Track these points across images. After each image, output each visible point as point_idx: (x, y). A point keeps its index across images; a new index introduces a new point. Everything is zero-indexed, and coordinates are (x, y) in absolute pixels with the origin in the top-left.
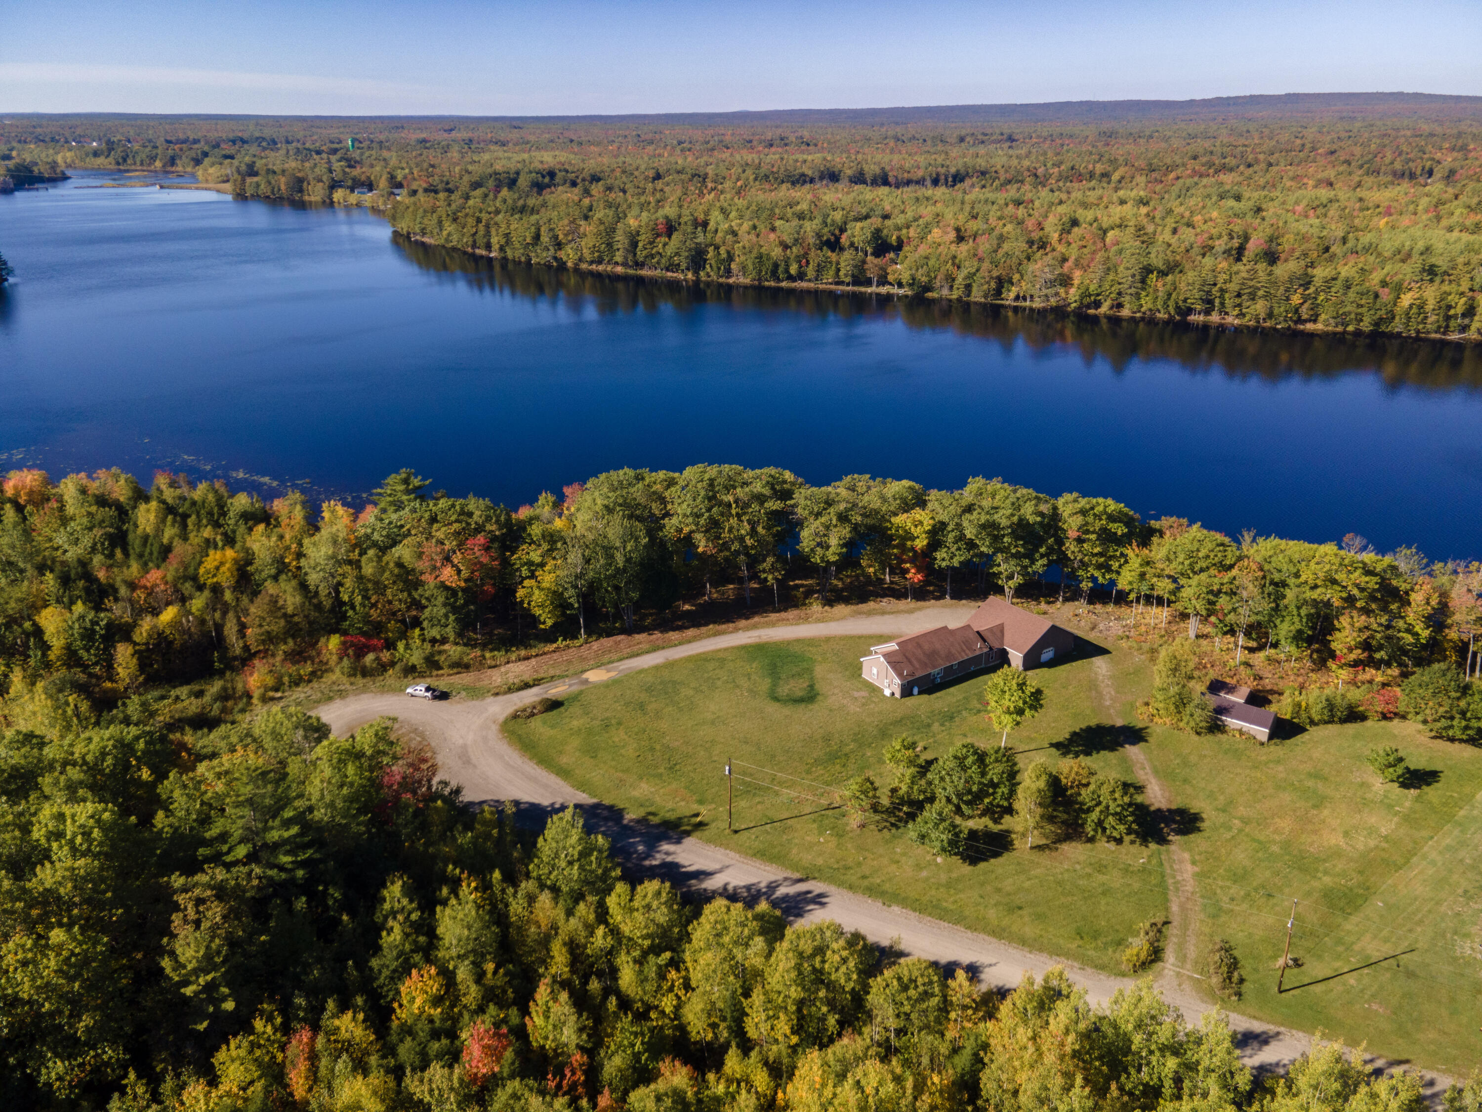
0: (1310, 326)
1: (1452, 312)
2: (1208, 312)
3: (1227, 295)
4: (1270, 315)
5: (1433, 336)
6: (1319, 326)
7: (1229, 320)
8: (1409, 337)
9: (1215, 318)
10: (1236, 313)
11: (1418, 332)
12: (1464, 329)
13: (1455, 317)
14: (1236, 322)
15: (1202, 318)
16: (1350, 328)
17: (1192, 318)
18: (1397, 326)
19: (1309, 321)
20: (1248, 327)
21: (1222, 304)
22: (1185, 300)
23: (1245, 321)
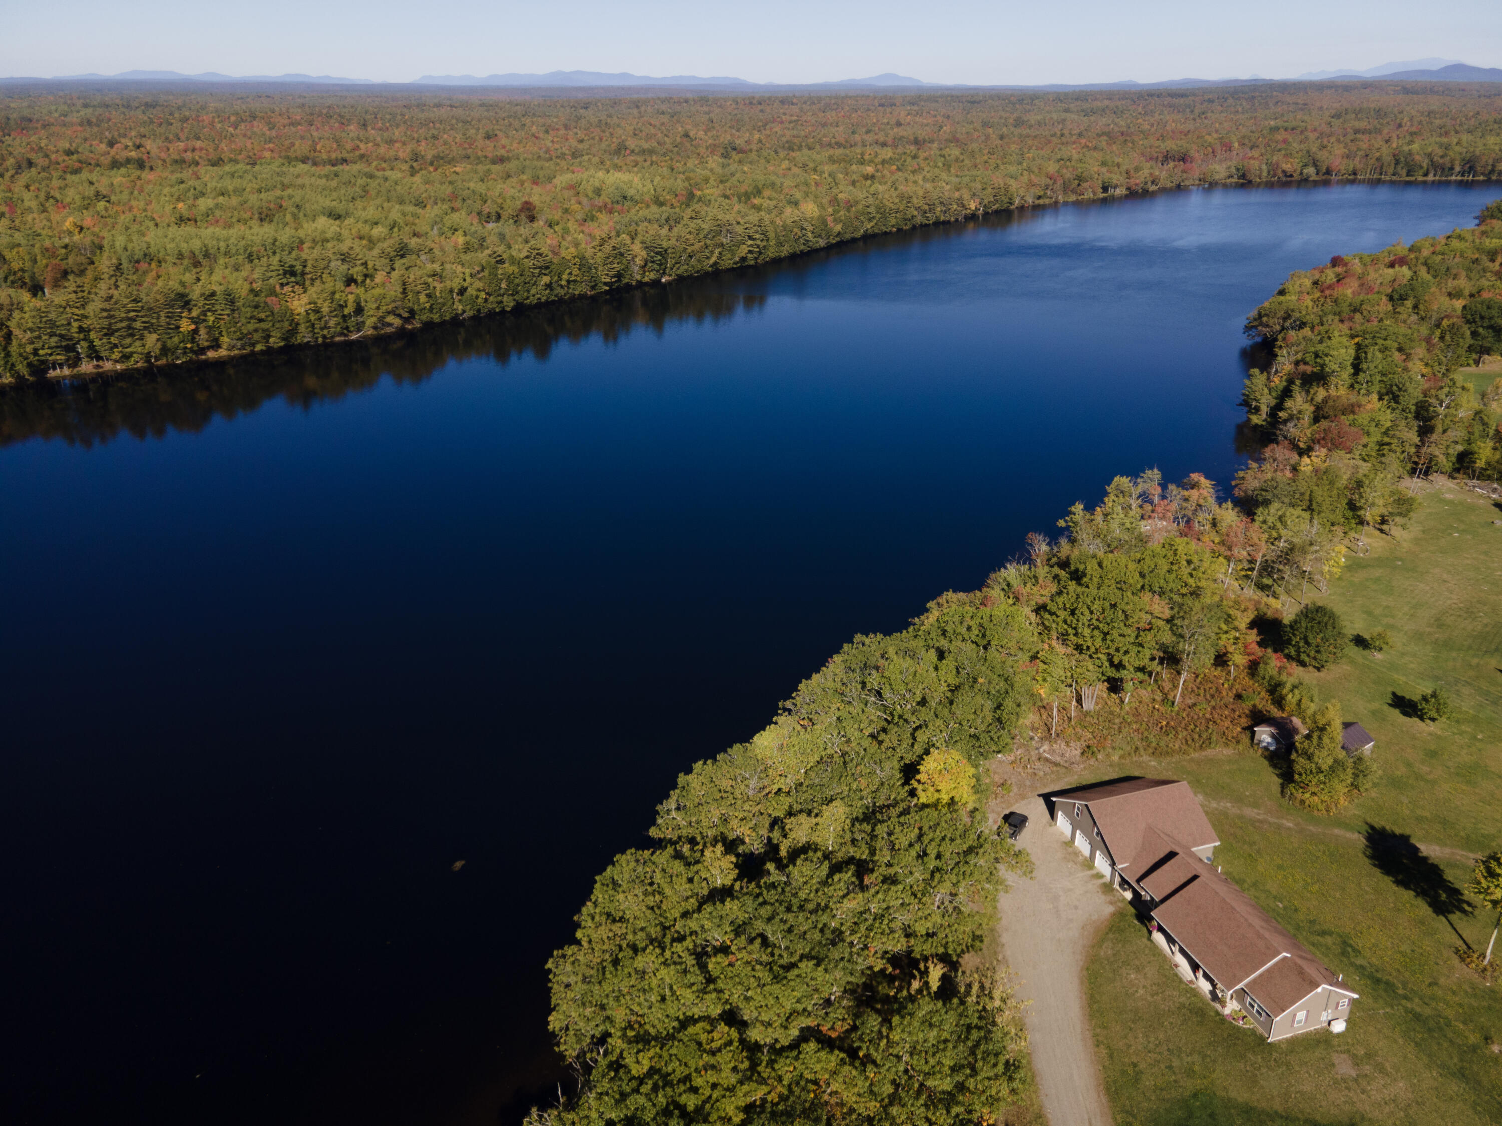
0: (211, 354)
1: (346, 311)
2: (75, 362)
3: (92, 335)
4: (165, 350)
5: (338, 339)
6: (223, 352)
7: (108, 366)
8: (318, 345)
9: (87, 367)
10: (116, 355)
11: (324, 337)
12: (360, 327)
13: (350, 316)
14: (119, 367)
15: (66, 371)
16: (259, 348)
17: (52, 374)
18: (304, 336)
19: (209, 348)
20: (138, 370)
21: (91, 347)
22: (35, 352)
23: (130, 364)
